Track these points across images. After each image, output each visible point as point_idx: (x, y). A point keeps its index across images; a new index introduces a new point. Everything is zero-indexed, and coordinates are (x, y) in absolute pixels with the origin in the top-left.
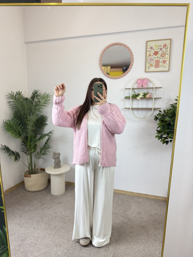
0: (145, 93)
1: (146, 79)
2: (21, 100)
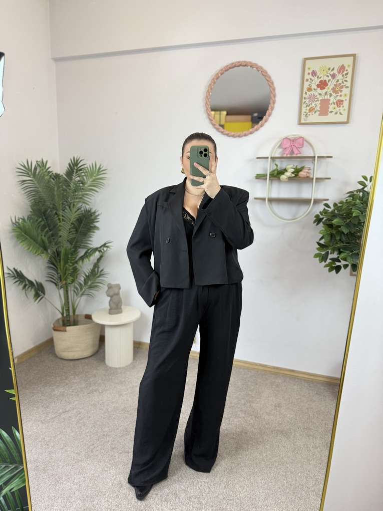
0: (297, 166)
1: (301, 137)
2: (47, 178)
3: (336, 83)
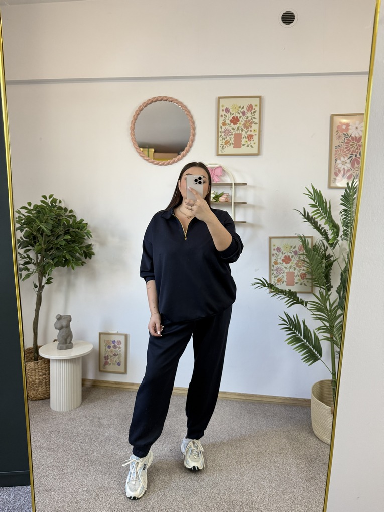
3: (246, 120)
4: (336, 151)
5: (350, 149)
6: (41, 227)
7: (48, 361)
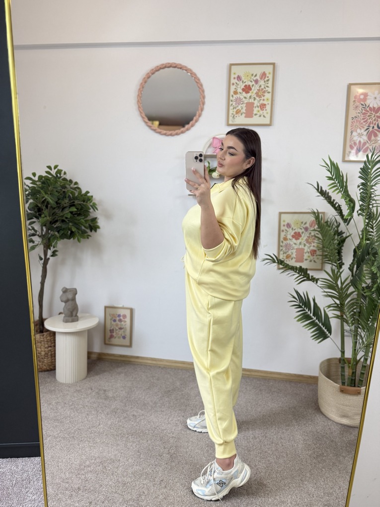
3: (258, 88)
4: (352, 122)
5: (367, 120)
6: (45, 199)
7: (54, 333)
